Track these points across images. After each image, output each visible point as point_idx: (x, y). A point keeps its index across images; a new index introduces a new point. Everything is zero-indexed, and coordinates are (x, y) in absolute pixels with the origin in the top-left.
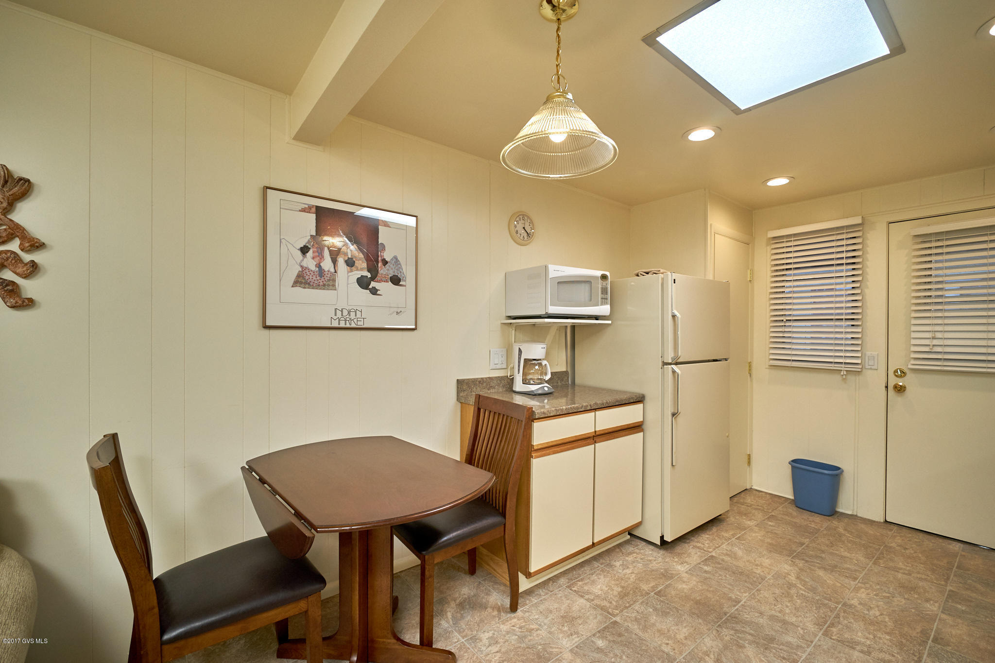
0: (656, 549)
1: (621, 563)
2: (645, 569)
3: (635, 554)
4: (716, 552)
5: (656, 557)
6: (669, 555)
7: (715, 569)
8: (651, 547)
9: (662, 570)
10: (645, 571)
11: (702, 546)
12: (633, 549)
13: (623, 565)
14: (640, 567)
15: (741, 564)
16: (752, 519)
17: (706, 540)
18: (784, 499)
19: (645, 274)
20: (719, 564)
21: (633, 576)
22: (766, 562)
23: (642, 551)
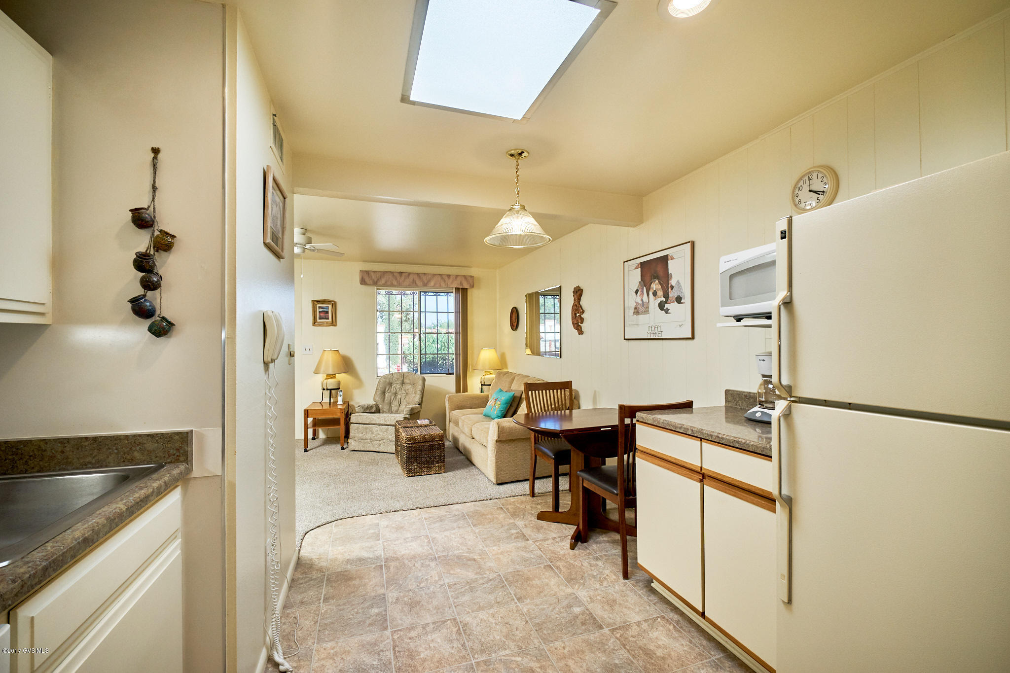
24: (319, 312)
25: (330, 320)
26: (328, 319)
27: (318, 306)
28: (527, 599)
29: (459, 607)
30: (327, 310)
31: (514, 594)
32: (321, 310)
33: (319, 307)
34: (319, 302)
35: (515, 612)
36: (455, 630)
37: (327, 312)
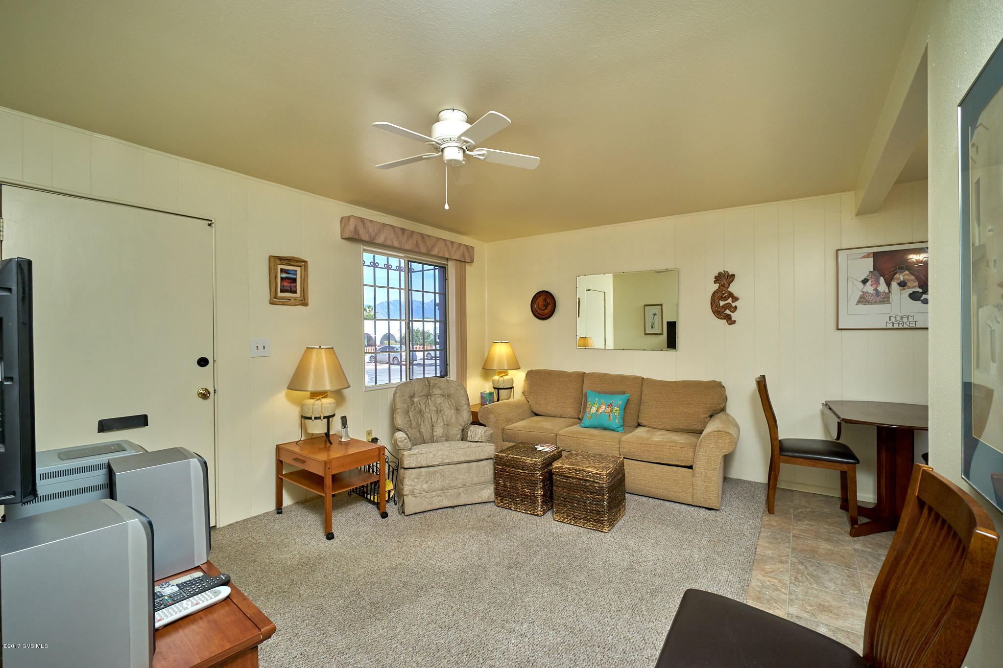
24: (282, 278)
25: (298, 295)
26: (295, 292)
27: (280, 267)
30: (293, 276)
32: (284, 275)
33: (282, 271)
34: (281, 259)
37: (294, 280)
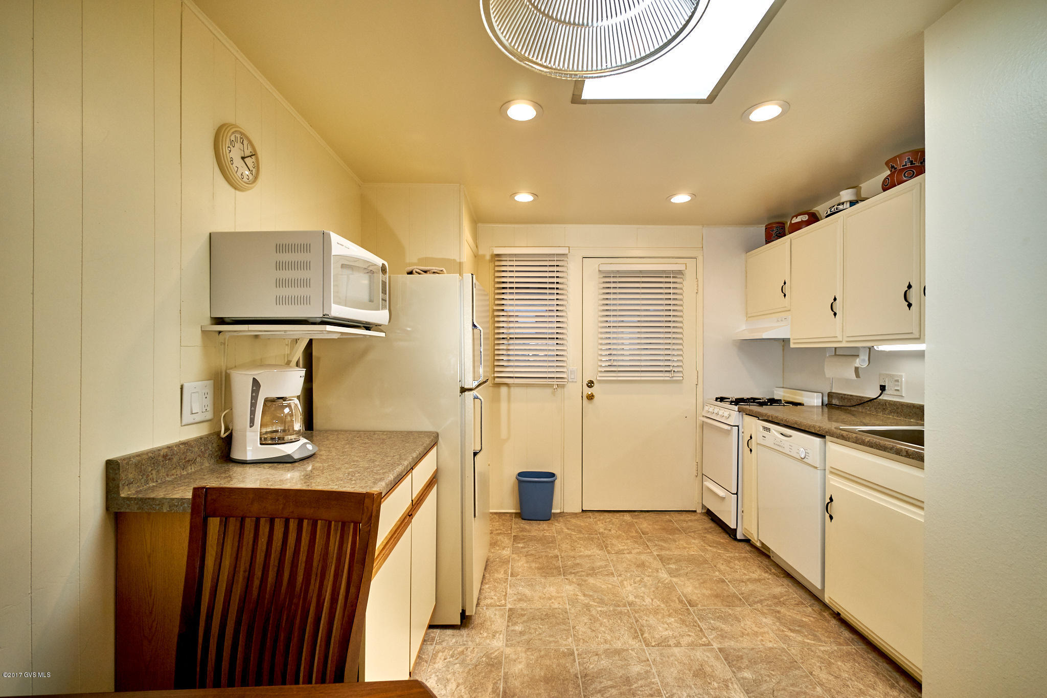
0: (456, 632)
1: (436, 678)
2: (467, 670)
3: (440, 654)
4: (509, 602)
5: (464, 645)
6: (473, 631)
7: (525, 624)
8: (449, 632)
9: (484, 659)
10: (468, 672)
11: (492, 601)
12: (432, 647)
13: (439, 679)
14: (461, 670)
15: (538, 605)
16: (505, 547)
17: (490, 592)
18: (508, 515)
19: (423, 273)
20: (523, 615)
21: (462, 687)
22: (552, 590)
23: (444, 644)
28: (563, 651)
29: (644, 659)
31: (575, 661)
35: (581, 640)
36: (646, 635)
